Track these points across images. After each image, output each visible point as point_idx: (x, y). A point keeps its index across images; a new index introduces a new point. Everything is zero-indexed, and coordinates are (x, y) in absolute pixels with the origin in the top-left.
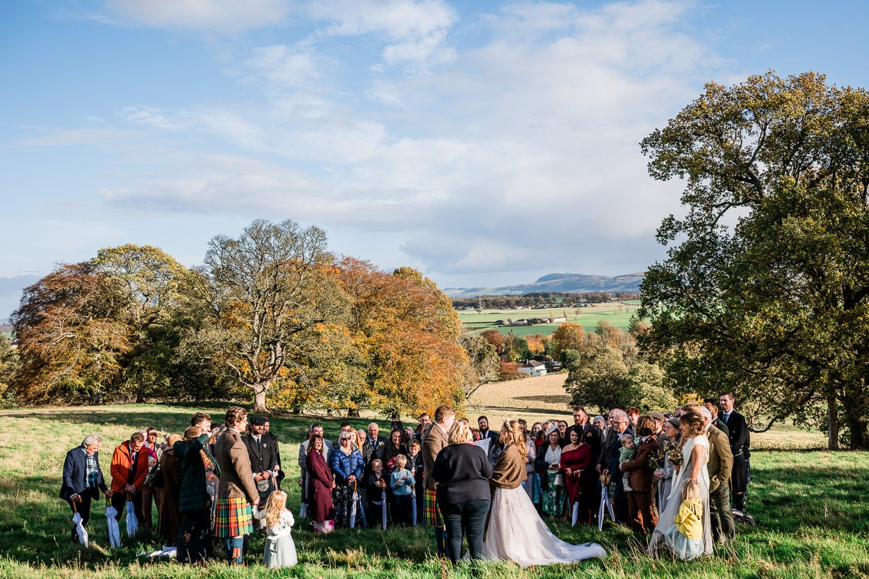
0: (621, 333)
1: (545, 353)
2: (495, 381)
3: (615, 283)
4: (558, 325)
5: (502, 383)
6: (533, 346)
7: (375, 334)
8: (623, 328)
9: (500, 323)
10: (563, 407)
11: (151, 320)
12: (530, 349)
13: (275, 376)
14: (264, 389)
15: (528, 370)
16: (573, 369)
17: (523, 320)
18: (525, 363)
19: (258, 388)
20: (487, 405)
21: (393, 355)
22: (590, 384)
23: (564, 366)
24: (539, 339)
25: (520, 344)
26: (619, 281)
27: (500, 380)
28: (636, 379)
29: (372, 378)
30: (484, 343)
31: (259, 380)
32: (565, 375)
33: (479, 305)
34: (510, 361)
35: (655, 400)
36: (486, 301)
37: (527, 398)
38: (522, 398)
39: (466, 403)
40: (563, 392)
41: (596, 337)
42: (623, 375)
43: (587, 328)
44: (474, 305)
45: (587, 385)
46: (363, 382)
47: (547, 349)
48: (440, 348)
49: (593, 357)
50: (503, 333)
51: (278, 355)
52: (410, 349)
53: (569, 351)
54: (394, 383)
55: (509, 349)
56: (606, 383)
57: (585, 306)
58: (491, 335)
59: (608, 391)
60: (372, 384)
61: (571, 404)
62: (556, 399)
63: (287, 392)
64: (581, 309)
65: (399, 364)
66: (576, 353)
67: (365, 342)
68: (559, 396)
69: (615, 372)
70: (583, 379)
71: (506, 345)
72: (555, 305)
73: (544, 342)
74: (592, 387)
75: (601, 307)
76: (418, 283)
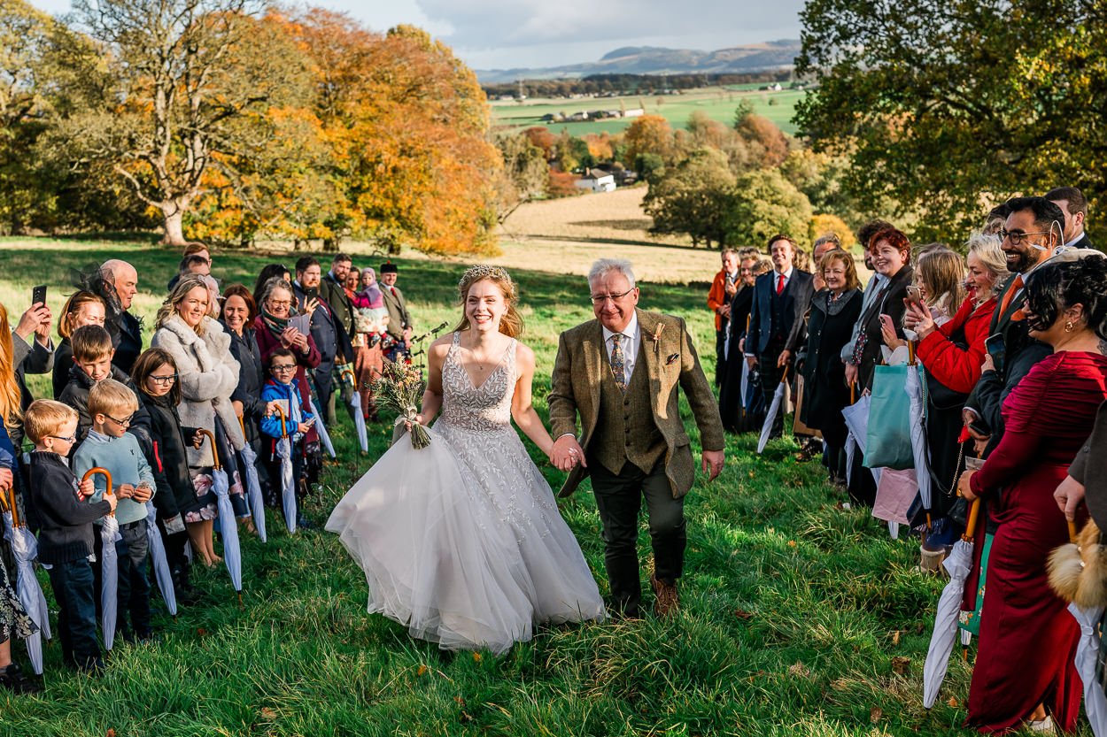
0: (724, 130)
1: (613, 160)
2: (542, 200)
3: (714, 61)
4: (632, 120)
5: (552, 203)
6: (596, 150)
7: (358, 124)
8: (726, 123)
9: (548, 117)
10: (640, 235)
11: (24, 111)
12: (591, 153)
13: (194, 188)
14: (178, 209)
15: (588, 183)
16: (654, 181)
17: (581, 114)
18: (584, 173)
19: (168, 208)
20: (531, 233)
21: (386, 156)
22: (679, 202)
23: (641, 178)
24: (606, 140)
25: (578, 146)
26: (719, 56)
27: (550, 198)
28: (749, 193)
29: (355, 191)
30: (526, 146)
31: (169, 195)
32: (642, 190)
33: (518, 92)
34: (562, 170)
35: (774, 225)
36: (529, 87)
37: (588, 223)
38: (581, 224)
39: (498, 229)
40: (639, 214)
41: (687, 136)
42: (728, 188)
43: (675, 124)
44: (512, 92)
45: (675, 203)
46: (343, 199)
47: (615, 153)
48: (458, 147)
49: (684, 164)
50: (554, 133)
51: (197, 155)
52: (411, 148)
53: (647, 156)
54: (387, 197)
55: (562, 155)
56: (703, 200)
57: (671, 93)
58: (536, 134)
59: (705, 212)
60: (355, 200)
61: (651, 230)
62: (630, 225)
63: (229, 215)
64: (664, 98)
65: (395, 170)
66: (659, 159)
67: (343, 138)
68: (632, 221)
69: (718, 185)
70: (669, 194)
71: (558, 147)
72: (627, 92)
73: (612, 144)
74: (681, 207)
75: (693, 95)
76: (423, 48)
